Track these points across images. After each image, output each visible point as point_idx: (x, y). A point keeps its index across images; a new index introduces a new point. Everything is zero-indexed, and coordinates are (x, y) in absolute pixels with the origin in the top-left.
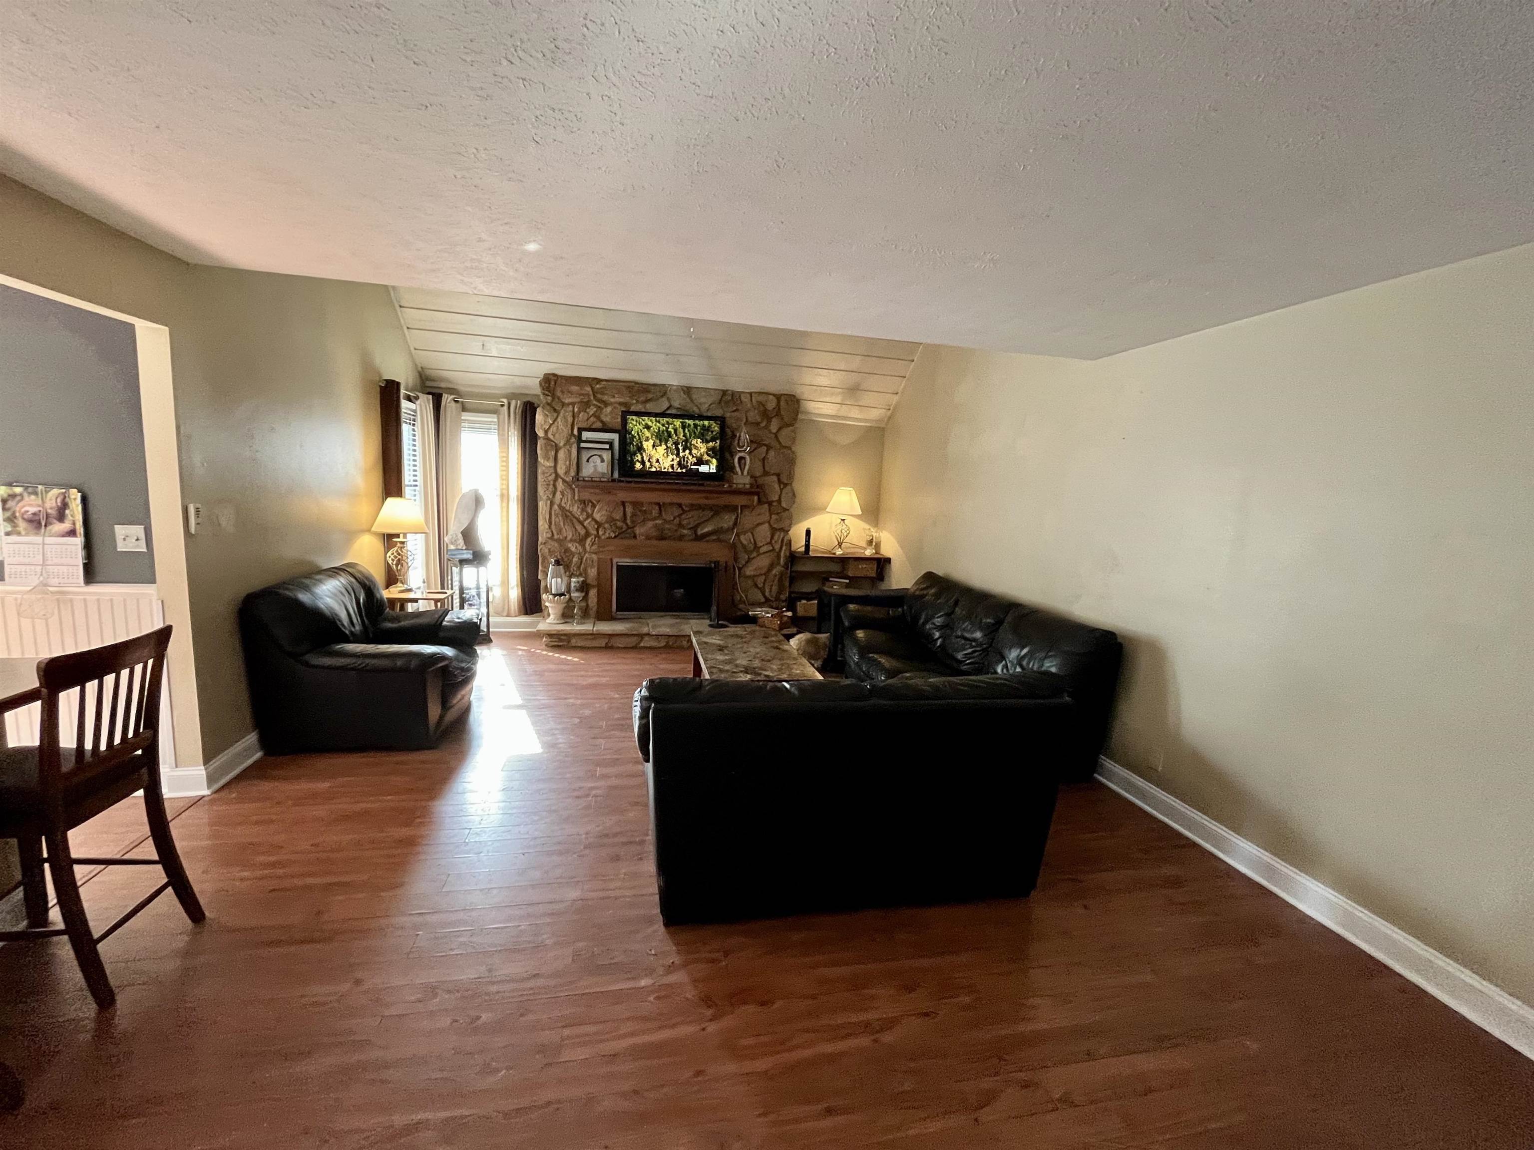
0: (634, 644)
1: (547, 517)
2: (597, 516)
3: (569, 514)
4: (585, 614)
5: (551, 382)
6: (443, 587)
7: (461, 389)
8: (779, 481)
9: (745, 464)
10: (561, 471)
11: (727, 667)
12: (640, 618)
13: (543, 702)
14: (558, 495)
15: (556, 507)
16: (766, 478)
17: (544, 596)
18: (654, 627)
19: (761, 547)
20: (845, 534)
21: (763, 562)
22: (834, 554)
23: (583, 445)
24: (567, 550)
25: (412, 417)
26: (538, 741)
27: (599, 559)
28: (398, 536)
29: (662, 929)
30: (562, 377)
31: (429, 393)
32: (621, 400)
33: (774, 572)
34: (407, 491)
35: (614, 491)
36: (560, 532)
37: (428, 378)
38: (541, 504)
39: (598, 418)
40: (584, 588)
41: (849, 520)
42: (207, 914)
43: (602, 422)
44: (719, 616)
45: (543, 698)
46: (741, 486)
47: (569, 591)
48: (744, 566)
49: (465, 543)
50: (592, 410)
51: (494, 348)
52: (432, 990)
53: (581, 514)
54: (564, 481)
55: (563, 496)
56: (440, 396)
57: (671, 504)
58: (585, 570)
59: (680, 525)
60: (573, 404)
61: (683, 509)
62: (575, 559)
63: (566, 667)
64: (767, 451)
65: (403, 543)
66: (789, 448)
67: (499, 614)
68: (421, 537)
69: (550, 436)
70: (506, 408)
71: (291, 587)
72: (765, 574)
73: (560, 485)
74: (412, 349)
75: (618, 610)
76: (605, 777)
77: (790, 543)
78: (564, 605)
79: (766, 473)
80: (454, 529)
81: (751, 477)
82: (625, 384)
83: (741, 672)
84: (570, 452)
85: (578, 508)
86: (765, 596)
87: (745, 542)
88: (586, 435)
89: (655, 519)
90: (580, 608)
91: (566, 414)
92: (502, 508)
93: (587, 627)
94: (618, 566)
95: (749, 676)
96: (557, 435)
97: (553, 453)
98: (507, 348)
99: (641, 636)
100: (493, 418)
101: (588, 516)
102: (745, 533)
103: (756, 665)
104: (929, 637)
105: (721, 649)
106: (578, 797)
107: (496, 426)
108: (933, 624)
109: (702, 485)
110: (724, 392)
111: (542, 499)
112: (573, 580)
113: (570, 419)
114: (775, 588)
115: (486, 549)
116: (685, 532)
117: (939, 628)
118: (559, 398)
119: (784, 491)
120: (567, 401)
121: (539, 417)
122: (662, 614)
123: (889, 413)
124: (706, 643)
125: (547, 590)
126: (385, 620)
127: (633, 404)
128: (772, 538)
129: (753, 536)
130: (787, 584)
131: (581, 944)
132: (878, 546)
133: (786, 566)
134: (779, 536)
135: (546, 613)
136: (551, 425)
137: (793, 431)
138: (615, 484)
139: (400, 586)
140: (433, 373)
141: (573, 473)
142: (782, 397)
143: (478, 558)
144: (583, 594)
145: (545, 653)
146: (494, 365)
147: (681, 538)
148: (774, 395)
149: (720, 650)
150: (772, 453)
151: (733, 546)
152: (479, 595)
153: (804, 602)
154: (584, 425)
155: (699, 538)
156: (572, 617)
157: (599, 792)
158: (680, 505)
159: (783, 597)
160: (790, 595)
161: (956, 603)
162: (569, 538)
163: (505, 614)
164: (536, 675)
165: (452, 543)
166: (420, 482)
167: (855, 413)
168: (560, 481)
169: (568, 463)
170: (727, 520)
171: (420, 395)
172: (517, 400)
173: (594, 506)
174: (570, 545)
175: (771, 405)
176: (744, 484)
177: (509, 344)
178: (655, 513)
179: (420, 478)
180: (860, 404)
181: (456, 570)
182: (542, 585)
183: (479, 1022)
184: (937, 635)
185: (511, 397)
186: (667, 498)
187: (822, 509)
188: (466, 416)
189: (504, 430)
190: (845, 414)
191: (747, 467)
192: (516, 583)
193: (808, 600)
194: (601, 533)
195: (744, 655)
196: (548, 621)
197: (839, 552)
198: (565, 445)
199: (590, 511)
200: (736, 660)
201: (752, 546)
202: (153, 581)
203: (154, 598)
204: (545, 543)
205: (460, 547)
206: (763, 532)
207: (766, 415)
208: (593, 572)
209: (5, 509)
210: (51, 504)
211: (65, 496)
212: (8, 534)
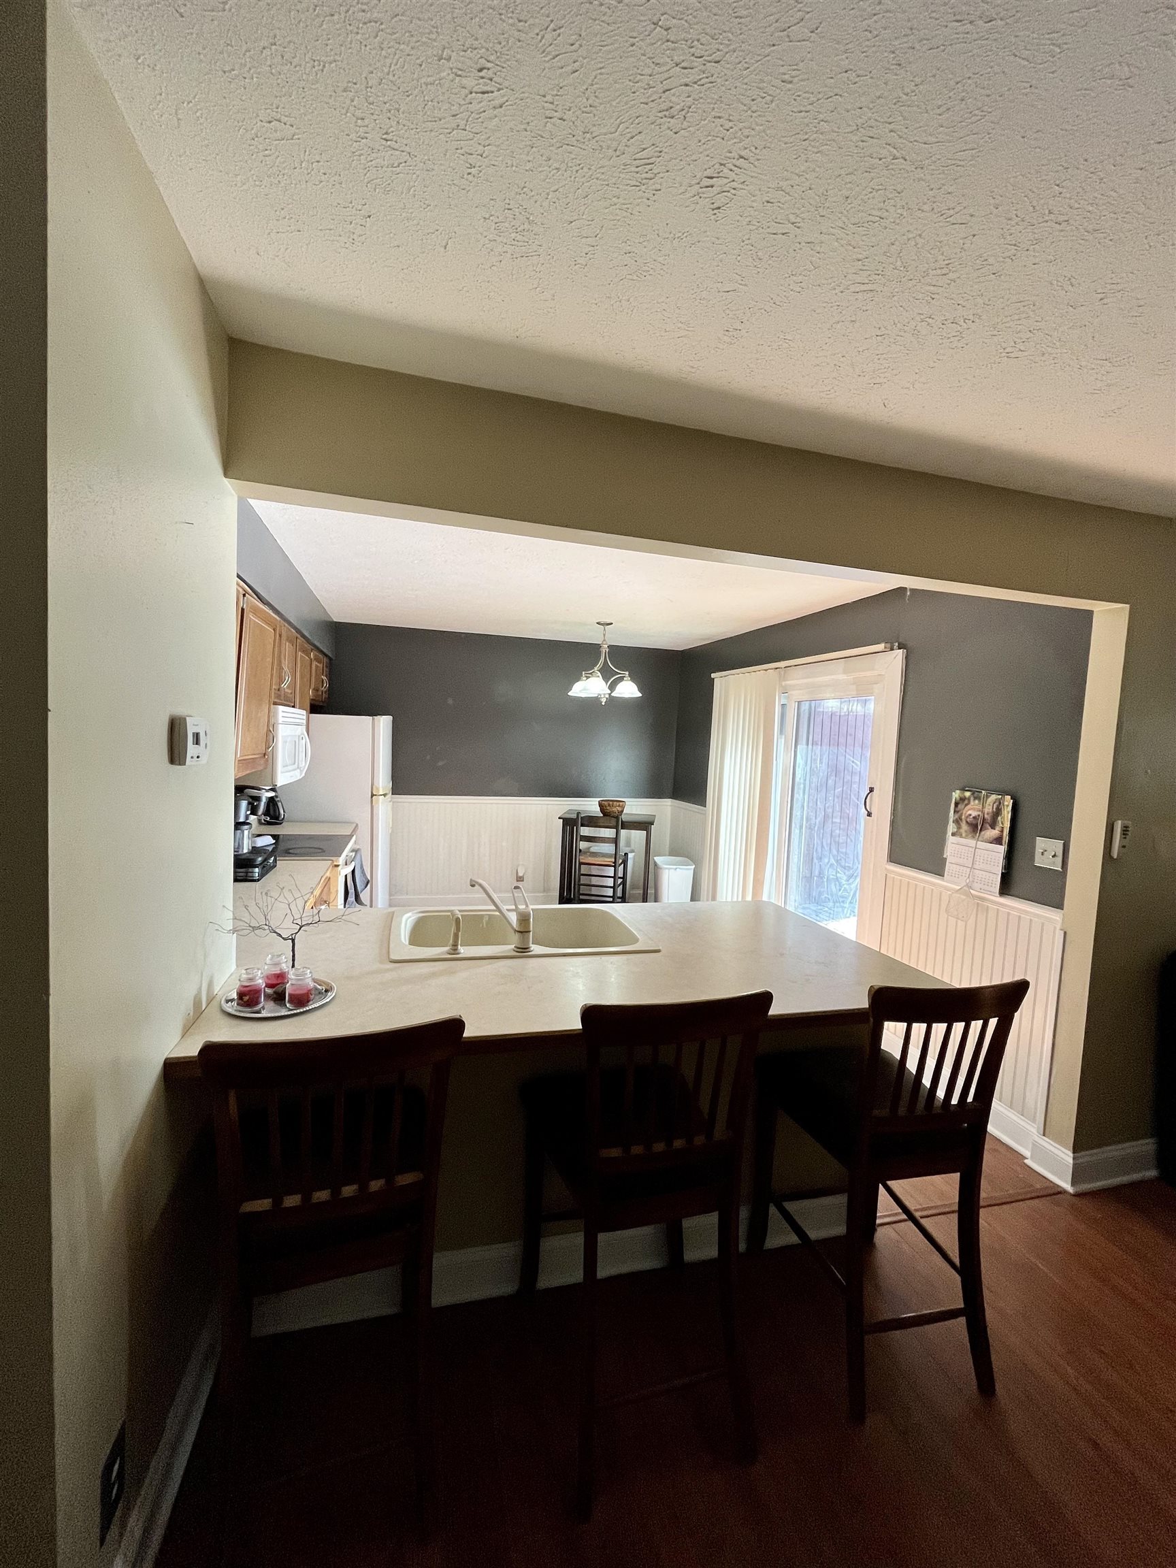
202: (1059, 905)
203: (1058, 927)
209: (955, 812)
210: (989, 809)
211: (1000, 803)
212: (953, 834)
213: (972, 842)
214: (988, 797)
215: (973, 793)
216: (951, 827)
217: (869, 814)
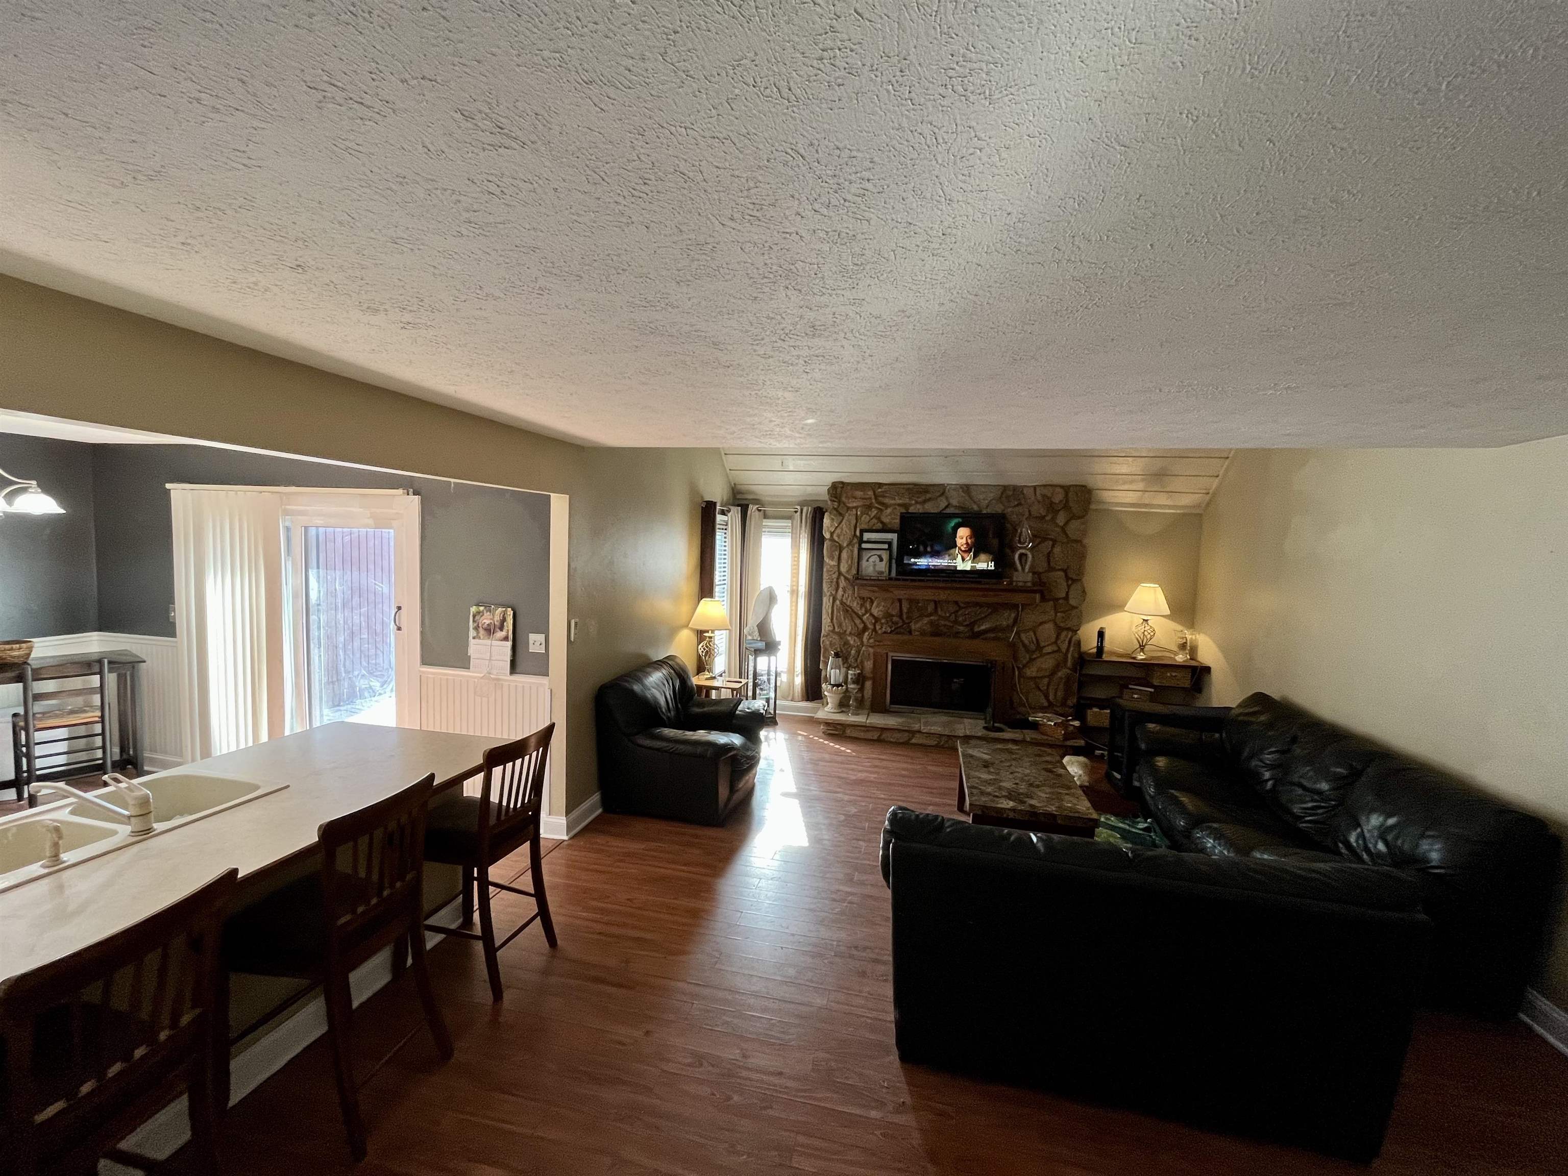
0: (906, 739)
1: (830, 611)
2: (875, 612)
3: (848, 609)
4: (860, 703)
5: (838, 490)
6: (740, 677)
7: (763, 499)
8: (1067, 578)
9: (1026, 560)
10: (844, 568)
11: (989, 789)
12: (913, 713)
13: (815, 792)
14: (840, 592)
15: (838, 602)
16: (1053, 573)
17: (824, 686)
18: (926, 724)
19: (1045, 647)
20: (1149, 636)
21: (1047, 663)
22: (1134, 658)
23: (864, 546)
24: (846, 643)
25: (724, 527)
26: (805, 834)
27: (875, 654)
28: (708, 632)
29: (897, 1063)
30: (849, 484)
31: (738, 505)
32: (901, 501)
33: (1060, 674)
34: (717, 589)
35: (892, 589)
36: (840, 625)
37: (740, 492)
38: (825, 599)
39: (879, 519)
40: (860, 680)
41: (1152, 621)
42: (559, 942)
43: (882, 523)
44: (995, 718)
45: (815, 790)
46: (1021, 584)
47: (846, 682)
48: (1024, 666)
49: (760, 635)
50: (874, 512)
51: (791, 464)
52: (699, 1059)
53: (861, 608)
54: (846, 578)
55: (844, 592)
56: (747, 506)
57: (947, 602)
58: (862, 662)
59: (956, 622)
60: (856, 508)
61: (959, 606)
62: (853, 652)
63: (839, 759)
64: (1053, 546)
65: (711, 637)
66: (1080, 541)
67: (785, 698)
68: (725, 633)
69: (836, 538)
70: (799, 513)
71: (629, 679)
72: (1048, 676)
73: (843, 583)
74: (728, 471)
75: (892, 702)
76: (862, 883)
77: (1079, 643)
78: (841, 695)
79: (1051, 569)
80: (752, 622)
81: (1034, 573)
82: (905, 486)
83: (1005, 796)
84: (852, 551)
85: (858, 603)
86: (1048, 700)
87: (1026, 642)
88: (866, 536)
89: (930, 615)
90: (856, 699)
91: (850, 517)
92: (791, 602)
93: (860, 719)
94: (893, 660)
95: (1011, 804)
96: (842, 537)
97: (837, 553)
98: (801, 464)
99: (913, 733)
100: (788, 523)
101: (866, 612)
102: (1026, 631)
103: (1021, 791)
104: (1256, 776)
105: (986, 765)
106: (834, 900)
107: (790, 530)
108: (1261, 761)
109: (979, 583)
110: (1005, 488)
111: (826, 596)
112: (850, 672)
113: (854, 522)
114: (1060, 694)
115: (778, 639)
116: (961, 628)
117: (1271, 767)
118: (844, 503)
119: (1073, 587)
120: (850, 505)
121: (826, 521)
122: (936, 710)
123: (1208, 498)
124: (972, 756)
125: (827, 680)
126: (694, 705)
127: (911, 505)
128: (1058, 638)
129: (1035, 634)
130: (1075, 687)
131: (821, 1055)
132: (1193, 651)
133: (1074, 669)
134: (1066, 636)
135: (825, 700)
136: (837, 527)
137: (1083, 523)
138: (892, 582)
139: (707, 675)
140: (743, 488)
141: (854, 572)
142: (1071, 488)
143: (770, 647)
144: (859, 687)
145: (821, 740)
146: (789, 478)
147: (957, 635)
148: (1062, 487)
149: (985, 767)
150: (1057, 550)
151: (1013, 646)
152: (769, 680)
153: (1096, 710)
154: (865, 526)
155: (976, 636)
156: (848, 706)
157: (855, 899)
158: (956, 603)
159: (1070, 703)
160: (1078, 701)
161: (1294, 740)
162: (848, 632)
163: (790, 699)
164: (811, 763)
165: (750, 635)
166: (728, 582)
167: (1162, 499)
168: (842, 578)
169: (850, 562)
170: (1005, 618)
171: (732, 508)
172: (808, 506)
173: (872, 602)
174: (849, 638)
175: (1058, 497)
176: (1025, 582)
177: (802, 460)
178: (930, 608)
179: (727, 578)
180: (1168, 490)
181: (751, 658)
182: (823, 673)
183: (731, 1102)
184: (1267, 775)
185: (803, 504)
186: (942, 596)
187: (1119, 606)
188: (766, 522)
189: (796, 533)
190: (1147, 502)
191: (1029, 563)
192: (800, 671)
193: (1102, 708)
194: (878, 627)
195: (1011, 776)
196: (826, 709)
197: (1141, 656)
198: (848, 545)
199: (868, 607)
200: (1001, 781)
201: (1033, 647)
202: (546, 674)
203: (547, 687)
204: (827, 636)
205: (755, 638)
206: (1047, 631)
207: (1052, 508)
208: (869, 665)
209: (474, 621)
210: (497, 618)
211: (505, 613)
212: (474, 638)
213: (488, 642)
214: (496, 610)
215: (486, 607)
216: (472, 633)
217: (399, 629)
